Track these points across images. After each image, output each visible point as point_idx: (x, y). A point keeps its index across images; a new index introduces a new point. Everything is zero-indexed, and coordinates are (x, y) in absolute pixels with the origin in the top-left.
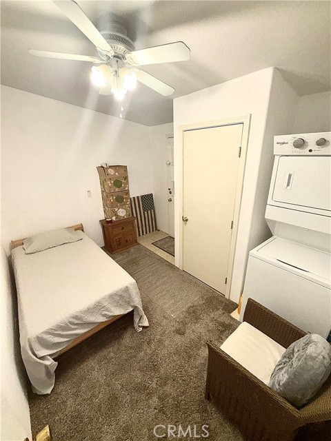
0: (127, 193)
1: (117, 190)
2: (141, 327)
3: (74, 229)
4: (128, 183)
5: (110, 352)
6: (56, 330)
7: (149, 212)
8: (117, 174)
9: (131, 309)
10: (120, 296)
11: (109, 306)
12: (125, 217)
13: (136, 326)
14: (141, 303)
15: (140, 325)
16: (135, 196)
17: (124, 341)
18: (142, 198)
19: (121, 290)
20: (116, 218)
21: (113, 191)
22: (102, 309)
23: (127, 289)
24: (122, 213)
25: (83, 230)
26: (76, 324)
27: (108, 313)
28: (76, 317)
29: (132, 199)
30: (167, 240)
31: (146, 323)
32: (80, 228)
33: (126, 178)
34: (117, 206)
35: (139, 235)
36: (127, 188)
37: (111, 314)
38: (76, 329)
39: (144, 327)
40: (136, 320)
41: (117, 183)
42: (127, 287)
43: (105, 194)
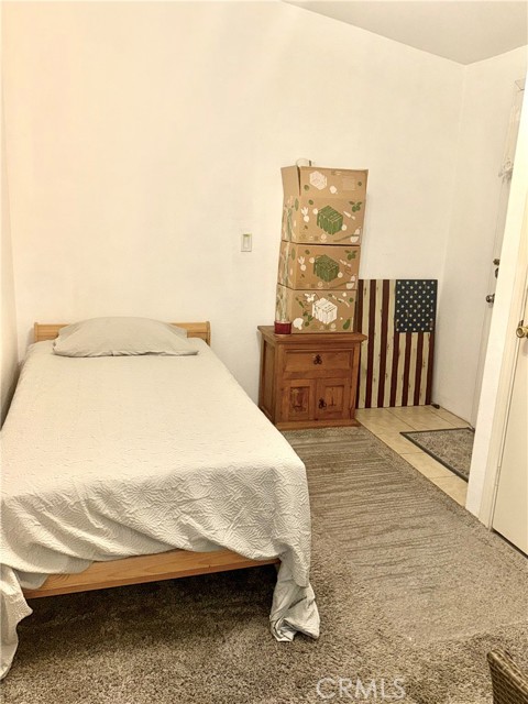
0: (354, 253)
1: (324, 238)
2: (292, 628)
3: (184, 331)
4: (360, 223)
5: (176, 658)
6: (49, 509)
7: (415, 336)
8: (333, 190)
9: (269, 552)
10: (247, 491)
11: (208, 507)
12: (333, 328)
13: (275, 616)
14: (306, 545)
15: (289, 620)
16: (380, 277)
17: (227, 647)
18: (398, 287)
19: (252, 471)
20: (307, 324)
21: (311, 239)
22: (185, 508)
23: (269, 478)
24: (326, 313)
25: (207, 341)
26: (104, 518)
27: (198, 527)
28: (107, 496)
29: (367, 286)
30: (457, 435)
31: (312, 625)
32: (203, 333)
33: (358, 207)
34: (313, 289)
35: (368, 405)
36: (353, 240)
37: (206, 534)
38: (98, 532)
39: (300, 635)
40: (282, 599)
41: (329, 219)
42: (273, 472)
43: (287, 250)
